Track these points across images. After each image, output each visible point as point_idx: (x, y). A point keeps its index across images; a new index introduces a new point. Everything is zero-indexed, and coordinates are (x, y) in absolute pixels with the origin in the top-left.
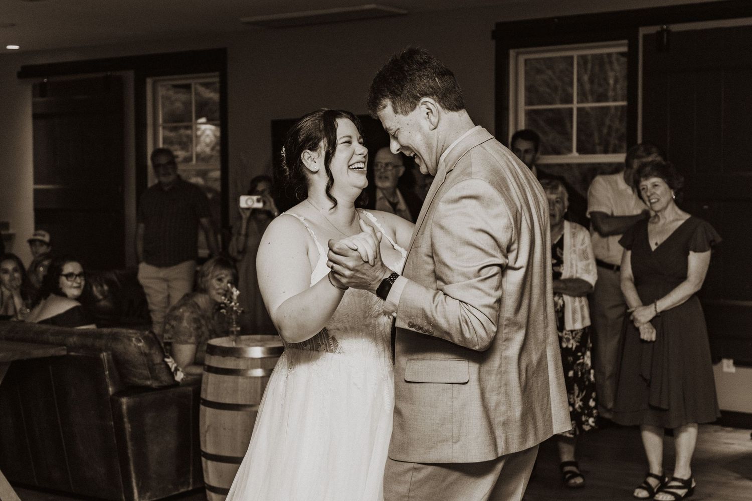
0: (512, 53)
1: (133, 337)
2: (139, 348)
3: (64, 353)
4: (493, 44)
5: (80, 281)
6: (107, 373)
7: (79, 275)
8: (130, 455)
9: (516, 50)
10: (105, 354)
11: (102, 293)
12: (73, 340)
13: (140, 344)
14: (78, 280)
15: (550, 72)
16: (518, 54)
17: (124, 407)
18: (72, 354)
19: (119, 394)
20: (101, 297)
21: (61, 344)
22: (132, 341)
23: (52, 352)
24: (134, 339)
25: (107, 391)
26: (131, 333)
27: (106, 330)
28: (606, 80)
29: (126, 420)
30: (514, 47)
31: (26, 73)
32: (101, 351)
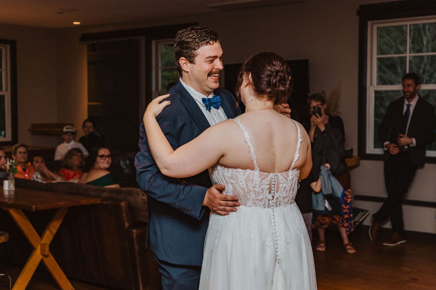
0: (369, 23)
1: (140, 193)
2: (144, 199)
3: (100, 202)
4: (358, 18)
5: (109, 160)
6: (124, 214)
7: (108, 156)
8: (138, 264)
9: (372, 22)
10: (123, 203)
11: (126, 165)
12: (105, 194)
13: (144, 198)
14: (107, 159)
15: (388, 37)
16: (373, 24)
17: (135, 235)
18: (104, 203)
19: (132, 227)
20: (125, 167)
21: (98, 197)
22: (139, 195)
23: (93, 201)
24: (140, 195)
25: (125, 225)
26: (139, 191)
27: (124, 189)
28: (422, 42)
29: (135, 243)
30: (370, 20)
31: (84, 38)
32: (121, 201)
